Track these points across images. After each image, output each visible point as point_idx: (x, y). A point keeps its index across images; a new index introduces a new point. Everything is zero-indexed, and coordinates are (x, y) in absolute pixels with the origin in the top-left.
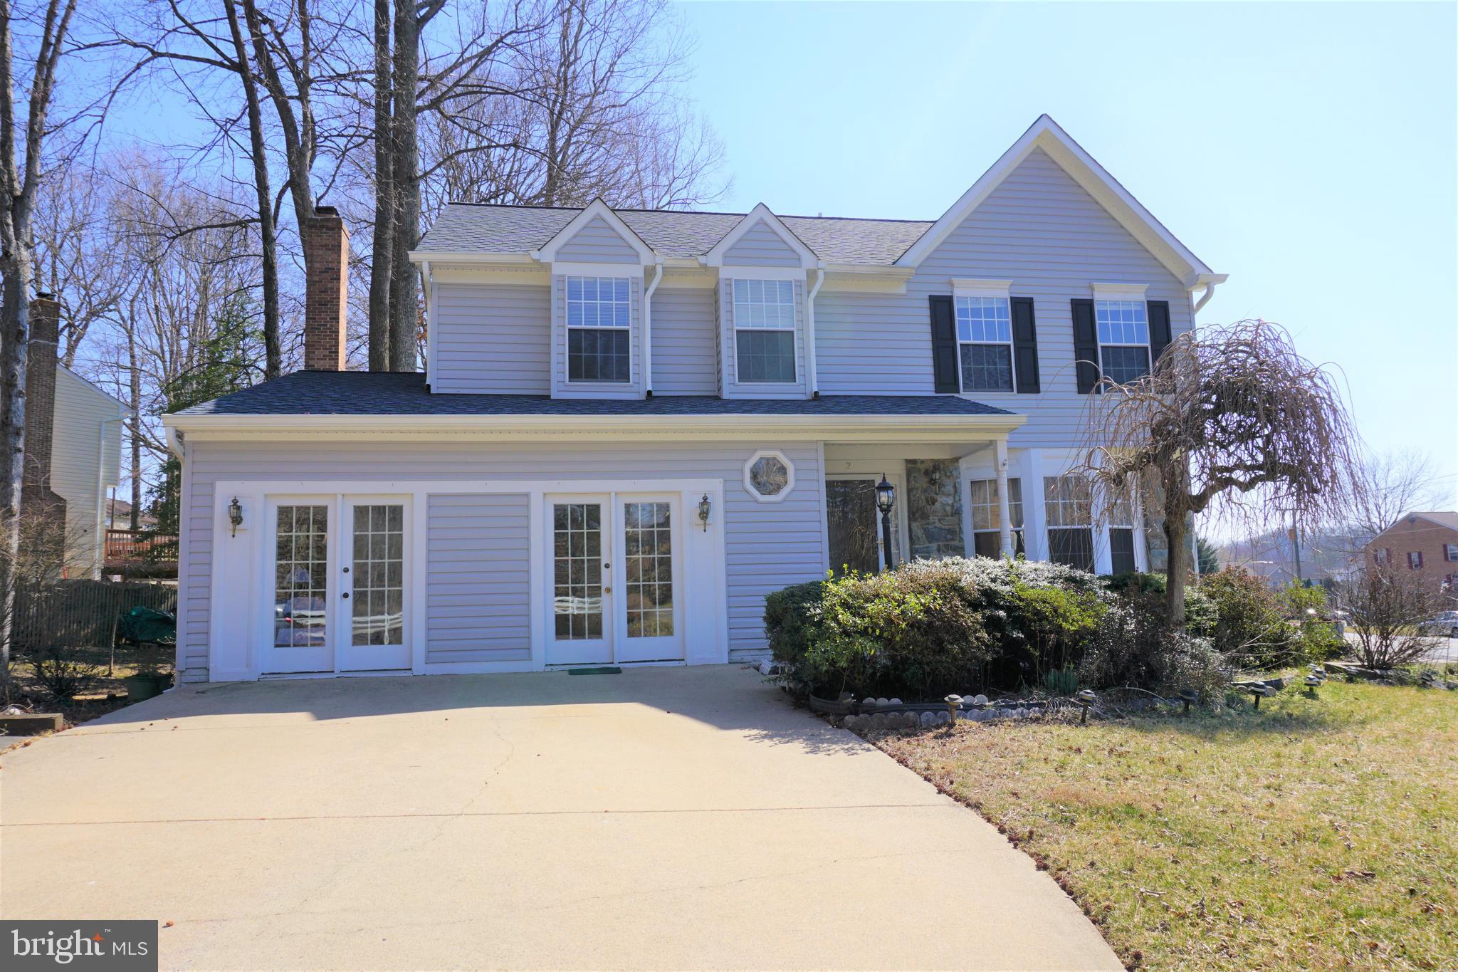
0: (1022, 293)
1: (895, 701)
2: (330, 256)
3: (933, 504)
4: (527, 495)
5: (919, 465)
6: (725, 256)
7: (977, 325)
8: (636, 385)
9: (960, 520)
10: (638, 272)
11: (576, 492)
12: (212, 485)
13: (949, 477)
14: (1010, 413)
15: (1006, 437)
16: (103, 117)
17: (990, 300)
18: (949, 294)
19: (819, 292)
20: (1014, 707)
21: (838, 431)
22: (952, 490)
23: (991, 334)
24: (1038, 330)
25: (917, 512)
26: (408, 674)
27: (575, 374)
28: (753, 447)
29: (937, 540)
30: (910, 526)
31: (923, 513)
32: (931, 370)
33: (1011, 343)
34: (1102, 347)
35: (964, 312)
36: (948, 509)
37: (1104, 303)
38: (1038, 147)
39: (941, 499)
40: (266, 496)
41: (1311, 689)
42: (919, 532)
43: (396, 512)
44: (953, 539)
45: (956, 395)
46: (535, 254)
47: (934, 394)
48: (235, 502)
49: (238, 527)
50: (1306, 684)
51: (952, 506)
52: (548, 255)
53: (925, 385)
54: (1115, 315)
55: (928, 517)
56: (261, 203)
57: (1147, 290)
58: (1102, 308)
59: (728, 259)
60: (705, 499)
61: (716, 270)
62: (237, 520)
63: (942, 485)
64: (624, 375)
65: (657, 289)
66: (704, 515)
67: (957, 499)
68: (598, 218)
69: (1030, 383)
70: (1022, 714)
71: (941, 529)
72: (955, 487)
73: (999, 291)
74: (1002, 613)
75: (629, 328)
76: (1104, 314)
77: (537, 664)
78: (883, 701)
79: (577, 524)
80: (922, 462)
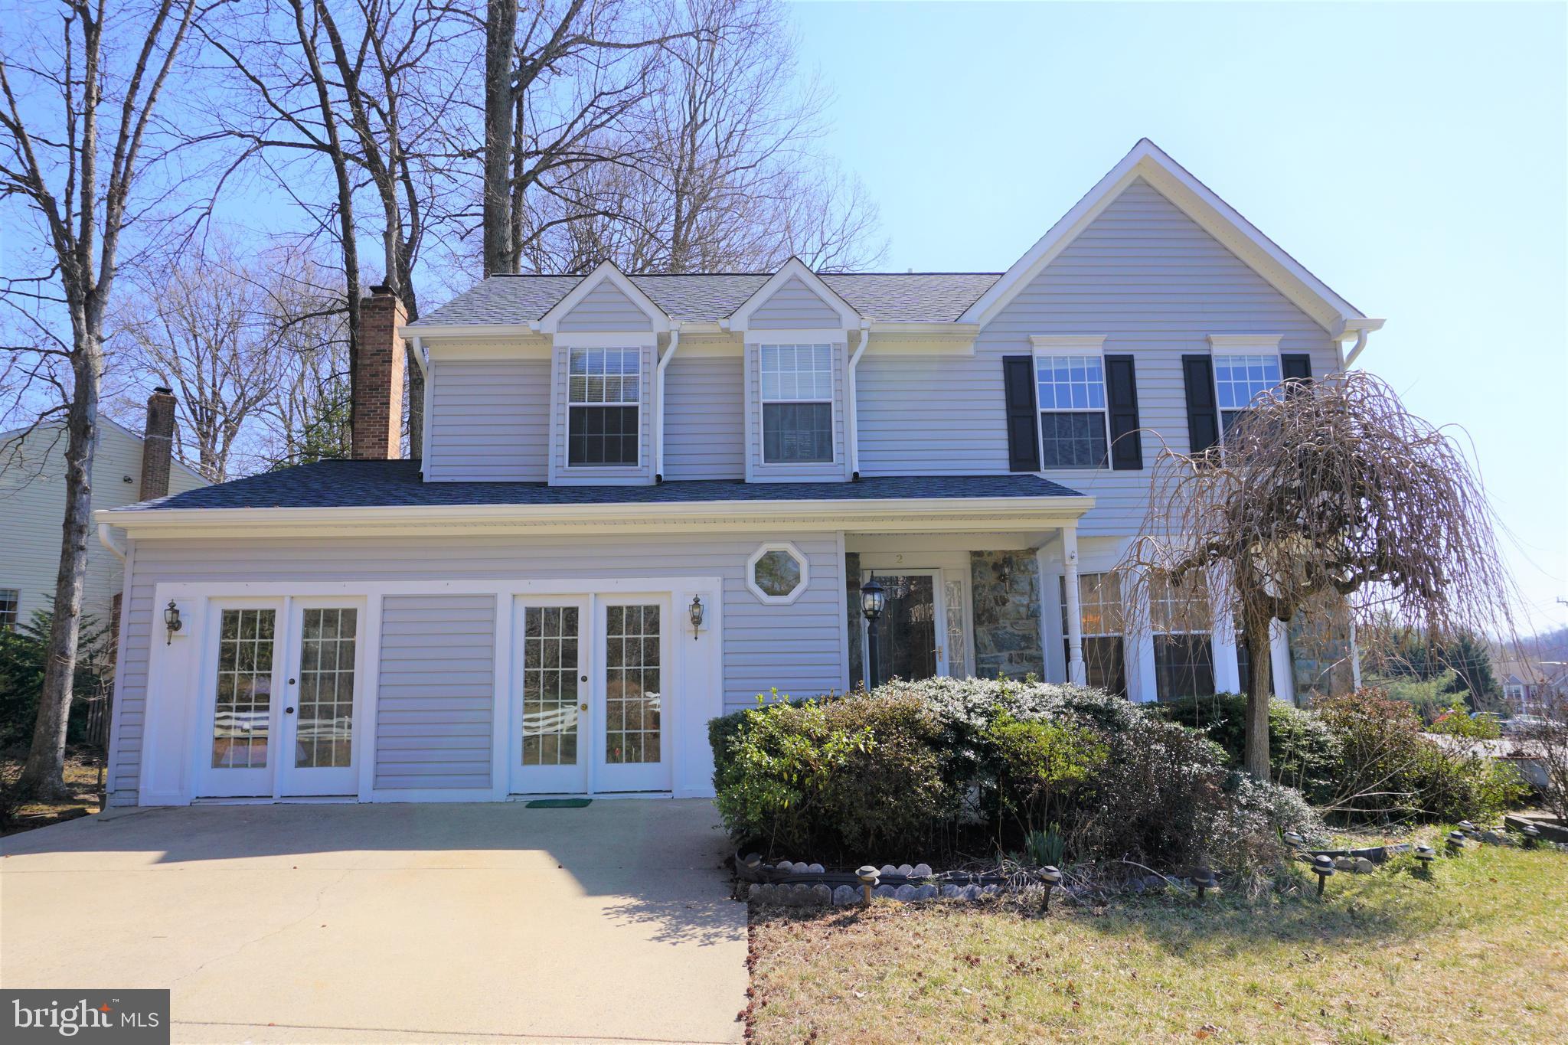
0: (1119, 349)
1: (817, 868)
2: (382, 337)
3: (1004, 604)
4: (493, 597)
5: (986, 558)
6: (751, 319)
7: (1063, 390)
8: (646, 469)
9: (1037, 625)
10: (651, 340)
11: (553, 593)
12: (153, 587)
13: (1023, 572)
14: (1077, 494)
15: (1075, 523)
16: (210, 209)
17: (1078, 359)
18: (1028, 354)
19: (862, 357)
20: (963, 883)
21: (863, 519)
22: (1028, 588)
23: (1080, 400)
24: (1140, 394)
25: (983, 614)
26: (353, 801)
27: (575, 458)
28: (758, 538)
29: (1009, 649)
30: (975, 631)
31: (991, 615)
32: (1005, 444)
33: (1106, 409)
34: (1223, 412)
35: (1046, 375)
36: (1023, 610)
37: (1226, 359)
38: (1140, 177)
39: (1013, 599)
40: (210, 599)
41: (1425, 865)
42: (987, 640)
43: (350, 615)
44: (1028, 647)
45: (1035, 474)
46: (534, 325)
47: (1008, 473)
48: (172, 606)
49: (174, 633)
50: (1418, 858)
51: (1028, 606)
52: (549, 325)
53: (996, 460)
54: (1240, 373)
55: (997, 620)
56: (349, 286)
57: (1281, 342)
58: (1223, 365)
59: (754, 321)
60: (697, 601)
61: (741, 333)
62: (174, 625)
63: (1013, 582)
64: (631, 457)
65: (672, 360)
66: (697, 620)
67: (1034, 598)
68: (607, 281)
69: (1129, 457)
70: (972, 895)
71: (1013, 635)
72: (1031, 584)
73: (1091, 349)
74: (970, 754)
75: (638, 404)
76: (1225, 373)
77: (498, 793)
78: (802, 867)
79: (552, 629)
80: (990, 553)
